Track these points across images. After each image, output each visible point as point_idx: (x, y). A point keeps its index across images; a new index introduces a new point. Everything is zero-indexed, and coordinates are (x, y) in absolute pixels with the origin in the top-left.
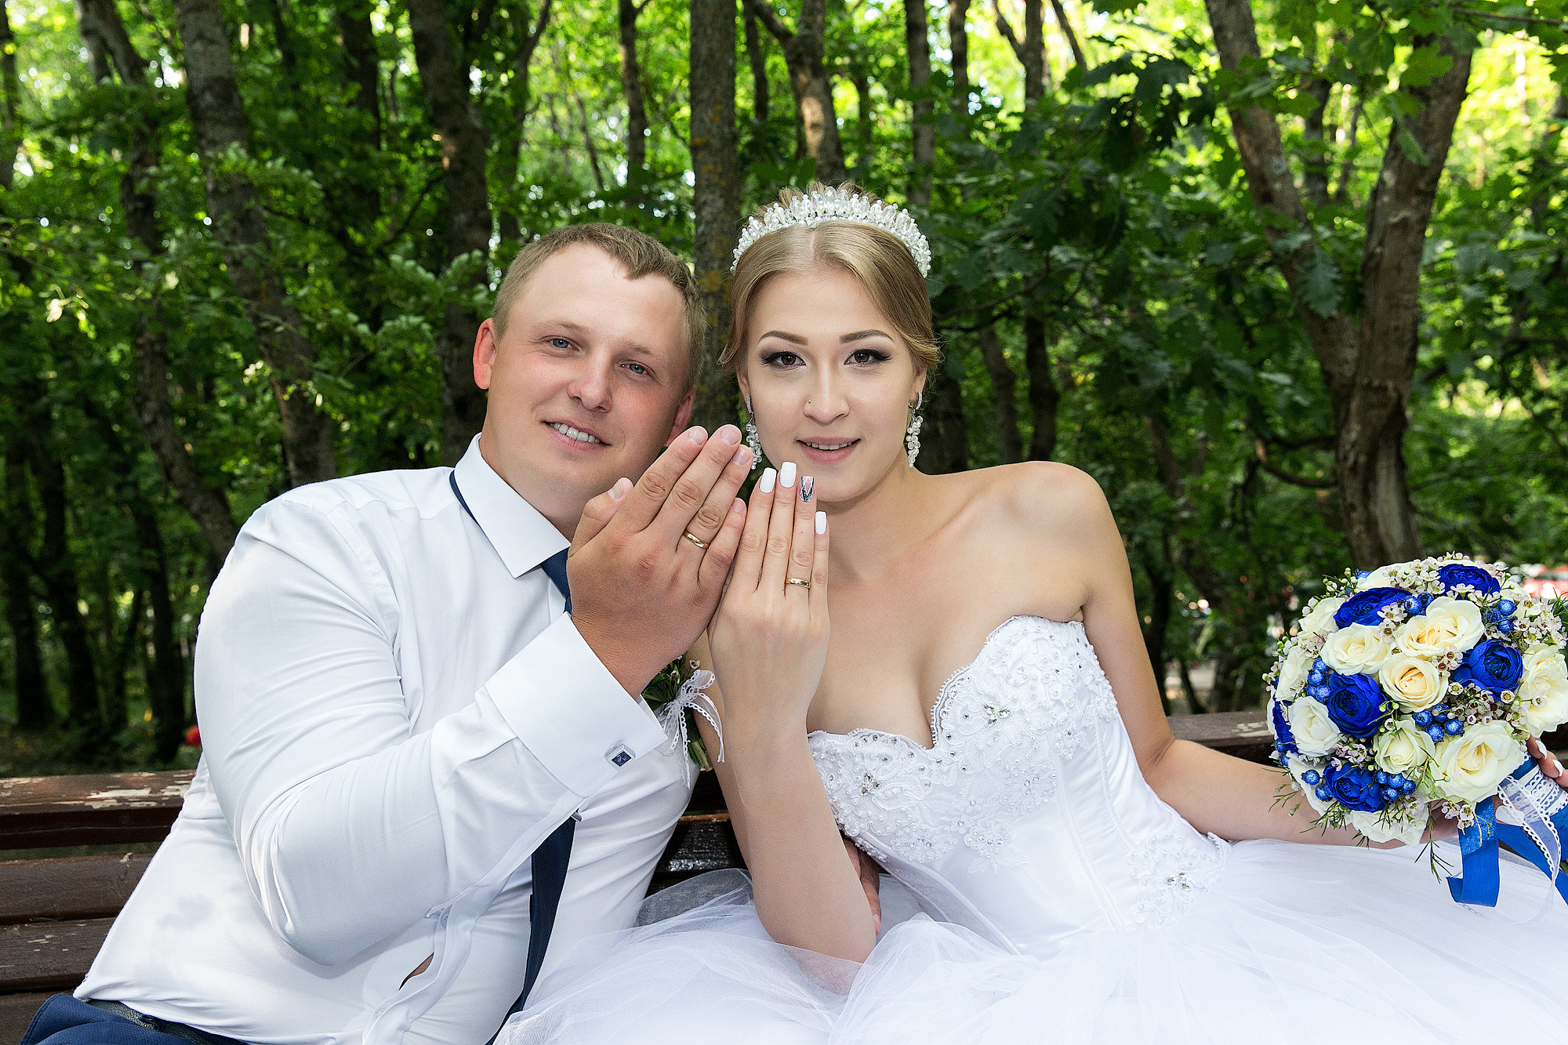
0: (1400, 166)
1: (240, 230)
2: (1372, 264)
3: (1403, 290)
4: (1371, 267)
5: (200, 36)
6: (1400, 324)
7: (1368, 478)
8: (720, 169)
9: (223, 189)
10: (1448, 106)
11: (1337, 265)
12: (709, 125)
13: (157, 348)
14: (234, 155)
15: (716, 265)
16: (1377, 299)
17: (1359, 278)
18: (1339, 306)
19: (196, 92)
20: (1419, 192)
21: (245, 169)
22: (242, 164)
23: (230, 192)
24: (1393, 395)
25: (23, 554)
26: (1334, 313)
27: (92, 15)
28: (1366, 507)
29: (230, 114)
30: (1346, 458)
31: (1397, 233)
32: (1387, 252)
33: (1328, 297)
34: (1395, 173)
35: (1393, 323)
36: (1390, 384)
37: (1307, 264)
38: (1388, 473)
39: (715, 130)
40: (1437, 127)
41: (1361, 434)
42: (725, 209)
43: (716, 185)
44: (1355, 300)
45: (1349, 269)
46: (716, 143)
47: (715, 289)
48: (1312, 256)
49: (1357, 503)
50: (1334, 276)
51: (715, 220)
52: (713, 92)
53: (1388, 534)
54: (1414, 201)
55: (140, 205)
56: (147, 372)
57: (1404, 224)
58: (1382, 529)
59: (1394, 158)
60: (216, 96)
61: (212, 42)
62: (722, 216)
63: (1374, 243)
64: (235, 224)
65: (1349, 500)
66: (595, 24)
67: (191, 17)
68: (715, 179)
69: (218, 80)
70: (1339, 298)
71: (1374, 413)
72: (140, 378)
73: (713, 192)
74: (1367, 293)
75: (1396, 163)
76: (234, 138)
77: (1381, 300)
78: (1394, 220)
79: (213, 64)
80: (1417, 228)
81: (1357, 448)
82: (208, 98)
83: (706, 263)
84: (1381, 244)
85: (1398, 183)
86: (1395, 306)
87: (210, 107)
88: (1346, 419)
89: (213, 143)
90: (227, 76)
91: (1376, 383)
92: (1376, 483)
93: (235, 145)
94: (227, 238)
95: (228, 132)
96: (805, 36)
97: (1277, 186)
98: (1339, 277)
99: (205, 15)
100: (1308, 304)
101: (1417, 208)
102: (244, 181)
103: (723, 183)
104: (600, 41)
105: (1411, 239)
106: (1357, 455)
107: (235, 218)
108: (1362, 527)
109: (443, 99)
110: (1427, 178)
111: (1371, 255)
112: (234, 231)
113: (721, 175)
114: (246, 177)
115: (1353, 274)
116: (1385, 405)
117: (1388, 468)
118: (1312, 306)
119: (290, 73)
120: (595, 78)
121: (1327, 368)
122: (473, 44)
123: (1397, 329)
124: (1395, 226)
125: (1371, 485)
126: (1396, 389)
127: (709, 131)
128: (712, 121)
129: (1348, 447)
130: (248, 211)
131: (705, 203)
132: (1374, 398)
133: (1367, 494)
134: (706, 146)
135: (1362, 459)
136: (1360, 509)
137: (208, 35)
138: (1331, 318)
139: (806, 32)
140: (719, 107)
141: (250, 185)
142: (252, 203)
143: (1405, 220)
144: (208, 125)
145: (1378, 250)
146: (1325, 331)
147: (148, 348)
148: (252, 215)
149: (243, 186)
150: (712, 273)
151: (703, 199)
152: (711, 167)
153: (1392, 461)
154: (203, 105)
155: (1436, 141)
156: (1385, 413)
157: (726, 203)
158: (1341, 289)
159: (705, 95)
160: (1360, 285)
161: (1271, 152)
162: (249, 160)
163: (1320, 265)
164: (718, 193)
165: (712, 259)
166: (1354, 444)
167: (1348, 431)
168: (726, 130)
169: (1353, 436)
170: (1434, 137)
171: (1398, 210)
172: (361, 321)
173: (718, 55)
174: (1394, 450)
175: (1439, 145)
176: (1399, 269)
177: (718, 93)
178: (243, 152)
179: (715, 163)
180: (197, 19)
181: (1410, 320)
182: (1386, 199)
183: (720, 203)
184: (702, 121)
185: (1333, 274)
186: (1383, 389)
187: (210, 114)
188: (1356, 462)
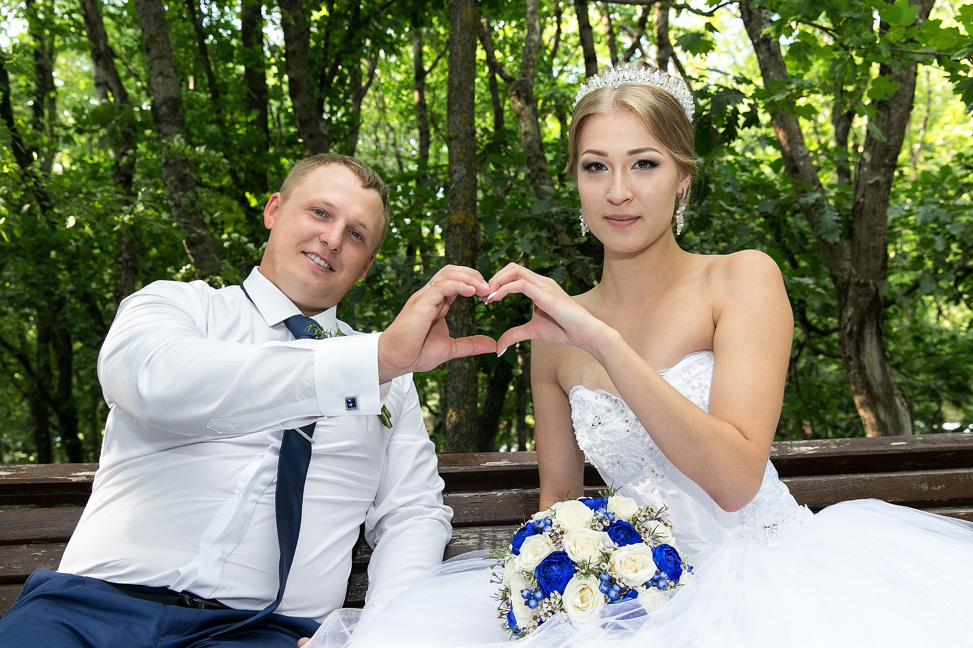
0: (873, 150)
1: (180, 186)
2: (858, 209)
3: (878, 224)
4: (858, 210)
5: (161, 74)
6: (876, 245)
7: (859, 340)
8: (464, 151)
9: (171, 162)
10: (901, 113)
11: (838, 211)
12: (458, 125)
13: (130, 264)
14: (177, 141)
15: (461, 208)
16: (862, 232)
17: (851, 218)
18: (841, 236)
19: (157, 106)
20: (885, 165)
21: (183, 151)
22: (182, 148)
23: (175, 163)
24: (874, 288)
25: (45, 397)
26: (838, 240)
27: (100, 69)
28: (858, 358)
29: (177, 118)
30: (845, 328)
31: (872, 189)
32: (867, 201)
33: (833, 231)
34: (870, 154)
35: (872, 245)
36: (871, 282)
37: (821, 211)
38: (871, 338)
39: (461, 128)
40: (895, 126)
41: (854, 314)
42: (467, 175)
43: (462, 160)
44: (849, 232)
45: (845, 213)
46: (462, 136)
47: (460, 222)
48: (822, 206)
49: (852, 355)
50: (836, 218)
51: (461, 181)
52: (461, 105)
53: (872, 374)
54: (883, 170)
55: (123, 179)
56: (123, 277)
57: (877, 184)
58: (868, 371)
59: (869, 145)
60: (169, 108)
61: (168, 77)
62: (465, 178)
63: (859, 196)
64: (177, 183)
65: (848, 353)
66: (402, 82)
67: (156, 63)
68: (462, 157)
69: (171, 98)
70: (840, 231)
71: (861, 299)
72: (119, 282)
73: (460, 165)
74: (855, 226)
75: (871, 148)
76: (179, 132)
77: (864, 231)
78: (870, 182)
79: (168, 89)
80: (885, 187)
81: (852, 321)
82: (164, 109)
83: (455, 207)
84: (863, 196)
85: (872, 159)
86: (873, 234)
87: (165, 115)
88: (845, 304)
89: (166, 135)
90: (175, 96)
91: (862, 281)
92: (864, 343)
93: (178, 136)
94: (172, 190)
95: (175, 129)
96: (522, 81)
97: (801, 163)
98: (839, 218)
99: (164, 61)
100: (821, 236)
101: (884, 175)
102: (184, 158)
103: (466, 159)
104: (404, 92)
105: (881, 193)
106: (852, 326)
107: (177, 179)
108: (856, 371)
109: (305, 117)
110: (890, 157)
111: (857, 204)
112: (176, 187)
113: (465, 155)
114: (185, 155)
115: (847, 216)
116: (868, 295)
117: (872, 334)
118: (823, 237)
119: (216, 103)
120: (401, 113)
121: (834, 273)
122: (325, 88)
123: (874, 248)
124: (871, 185)
125: (861, 344)
126: (874, 285)
127: (458, 129)
128: (460, 123)
129: (846, 321)
130: (185, 175)
131: (455, 171)
132: (861, 291)
133: (859, 350)
134: (456, 137)
135: (855, 328)
136: (855, 359)
137: (166, 73)
138: (836, 243)
139: (523, 78)
140: (464, 115)
141: (187, 160)
142: (188, 170)
143: (877, 182)
144: (163, 125)
145: (862, 200)
146: (832, 250)
147: (124, 264)
148: (187, 178)
149: (183, 161)
150: (459, 213)
151: (454, 168)
152: (459, 150)
153: (874, 330)
154: (161, 113)
155: (895, 134)
156: (869, 299)
157: (468, 171)
158: (840, 225)
159: (456, 107)
160: (851, 222)
161: (797, 143)
162: (186, 146)
163: (828, 212)
164: (463, 165)
165: (459, 204)
166: (849, 319)
167: (847, 311)
168: (469, 128)
169: (850, 313)
170: (893, 132)
171: (873, 176)
172: (250, 242)
173: (464, 85)
174: (875, 323)
175: (897, 137)
176: (874, 211)
177: (464, 107)
178: (182, 140)
179: (461, 147)
180: (159, 64)
181: (882, 242)
182: (865, 169)
183: (464, 171)
184: (454, 123)
185: (835, 216)
186: (867, 285)
187: (164, 118)
188: (851, 330)
